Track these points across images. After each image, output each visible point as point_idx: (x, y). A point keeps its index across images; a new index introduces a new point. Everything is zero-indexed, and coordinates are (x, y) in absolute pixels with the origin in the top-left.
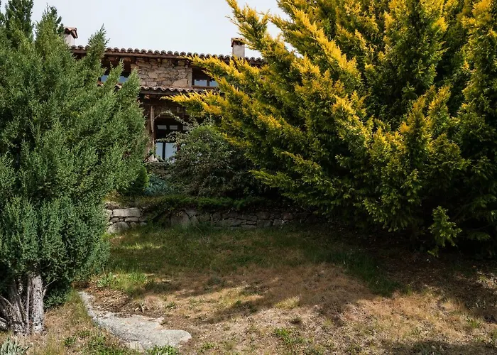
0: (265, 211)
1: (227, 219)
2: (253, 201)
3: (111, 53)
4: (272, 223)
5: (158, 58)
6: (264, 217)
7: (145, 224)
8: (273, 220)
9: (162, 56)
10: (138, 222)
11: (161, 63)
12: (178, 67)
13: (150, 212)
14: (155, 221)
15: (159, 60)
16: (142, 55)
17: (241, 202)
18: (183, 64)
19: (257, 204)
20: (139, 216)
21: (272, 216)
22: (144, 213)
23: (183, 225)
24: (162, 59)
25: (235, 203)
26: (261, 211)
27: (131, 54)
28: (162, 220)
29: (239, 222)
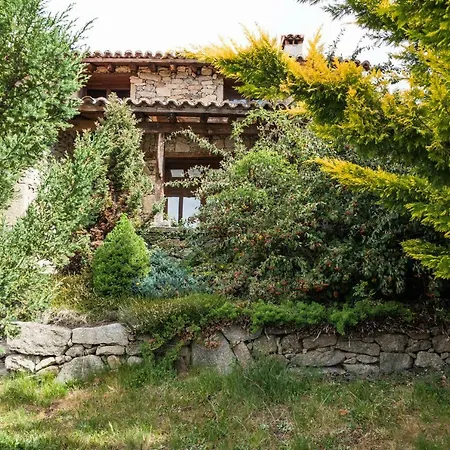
0: (396, 333)
1: (313, 349)
2: (373, 311)
3: (100, 60)
4: (414, 360)
5: (171, 63)
6: (394, 345)
7: (138, 360)
8: (416, 353)
9: (177, 61)
10: (124, 356)
11: (176, 72)
12: (200, 78)
13: (148, 334)
14: (158, 354)
15: (172, 66)
16: (147, 60)
17: (345, 315)
18: (209, 72)
19: (380, 318)
20: (125, 342)
21: (413, 344)
22: (136, 336)
23: (219, 362)
24: (177, 65)
25: (332, 317)
26: (387, 332)
27: (129, 60)
28: (173, 353)
29: (340, 356)
